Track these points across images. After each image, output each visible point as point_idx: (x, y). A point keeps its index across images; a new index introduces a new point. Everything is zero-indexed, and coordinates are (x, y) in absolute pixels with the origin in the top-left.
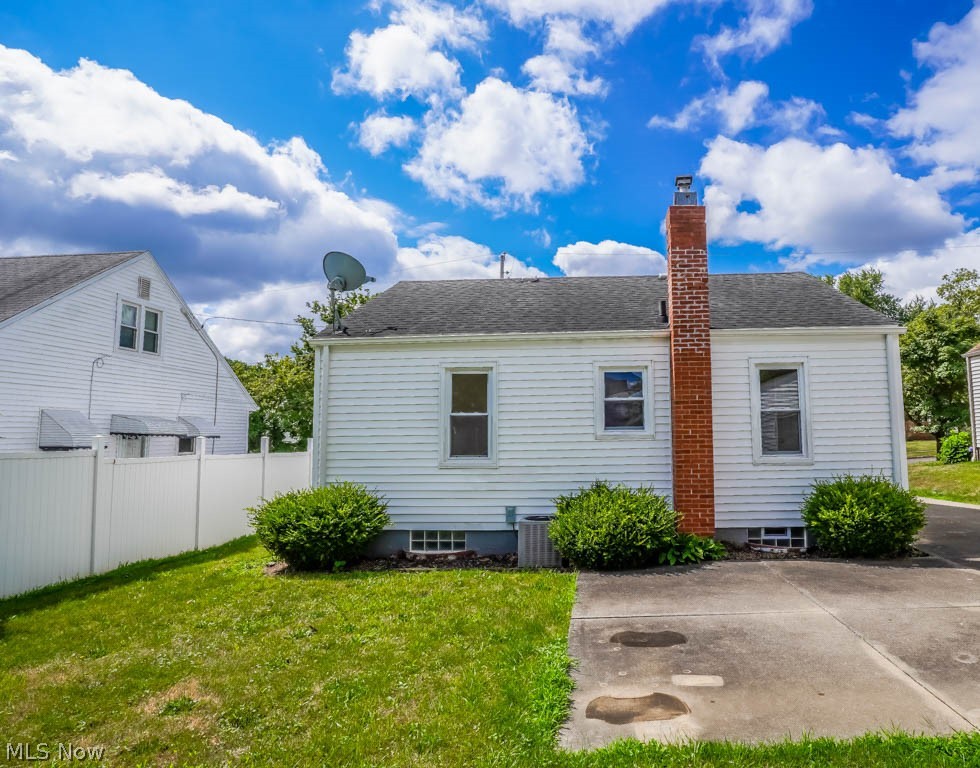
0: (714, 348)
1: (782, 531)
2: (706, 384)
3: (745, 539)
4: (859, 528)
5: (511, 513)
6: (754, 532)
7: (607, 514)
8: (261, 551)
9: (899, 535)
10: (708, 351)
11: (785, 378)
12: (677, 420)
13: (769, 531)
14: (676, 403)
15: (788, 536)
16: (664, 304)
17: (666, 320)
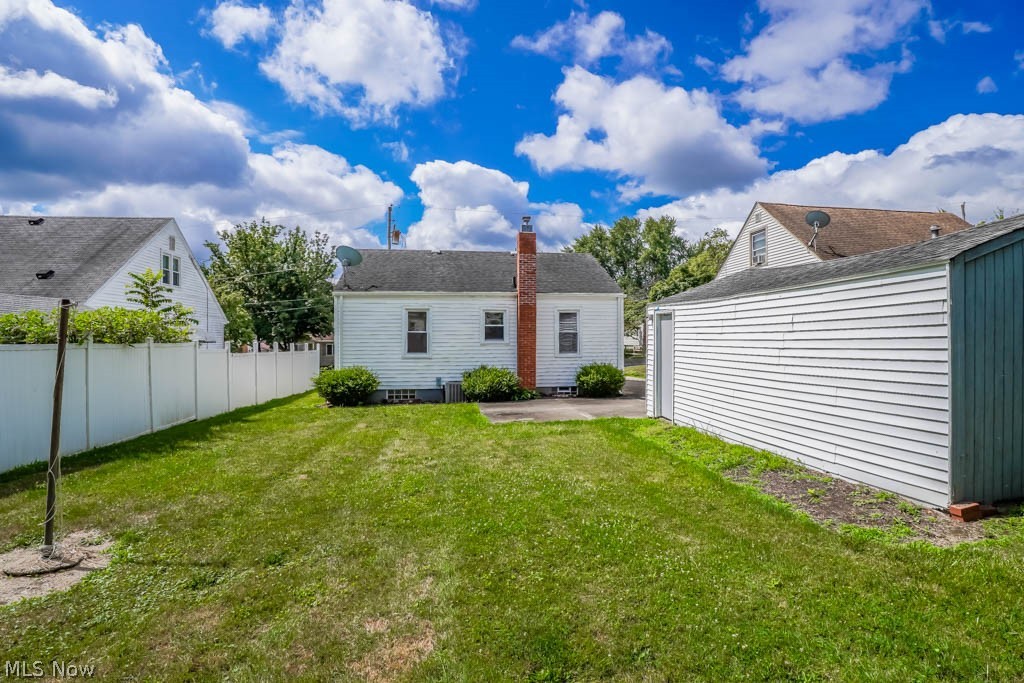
0: (538, 302)
1: (567, 388)
2: (533, 320)
3: (550, 392)
4: (596, 384)
5: (439, 380)
6: (555, 389)
7: (488, 378)
8: (316, 396)
9: (613, 386)
10: (535, 304)
11: (569, 318)
12: (519, 336)
13: (561, 388)
14: (519, 328)
15: (570, 391)
16: (515, 279)
17: (515, 286)
